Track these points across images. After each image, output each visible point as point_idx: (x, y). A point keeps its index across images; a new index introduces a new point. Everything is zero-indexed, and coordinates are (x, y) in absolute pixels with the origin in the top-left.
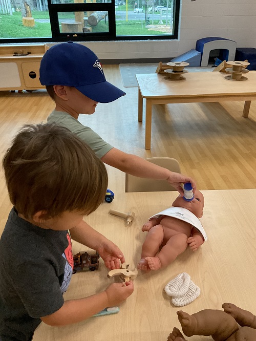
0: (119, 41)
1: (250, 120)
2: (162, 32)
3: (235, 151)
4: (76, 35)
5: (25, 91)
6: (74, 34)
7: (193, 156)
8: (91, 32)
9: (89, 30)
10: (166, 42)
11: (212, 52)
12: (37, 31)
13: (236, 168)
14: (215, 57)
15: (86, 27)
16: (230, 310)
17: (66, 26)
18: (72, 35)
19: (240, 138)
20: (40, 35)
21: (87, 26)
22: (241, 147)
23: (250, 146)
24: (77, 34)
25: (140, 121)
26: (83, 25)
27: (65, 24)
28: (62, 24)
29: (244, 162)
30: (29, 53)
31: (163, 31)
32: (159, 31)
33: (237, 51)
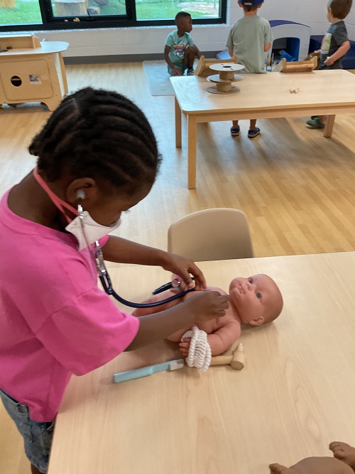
0: (141, 27)
1: (334, 141)
2: (202, 14)
3: (316, 188)
4: (77, 20)
5: (6, 105)
6: (74, 18)
7: (257, 197)
8: (99, 14)
9: (96, 12)
10: (210, 28)
11: (276, 42)
12: (19, 13)
13: (318, 212)
14: (281, 50)
15: (91, 7)
16: (342, 454)
17: (63, 6)
18: (71, 19)
19: (321, 169)
20: (25, 19)
21: (93, 5)
22: (324, 181)
23: (337, 180)
24: (80, 18)
25: (179, 146)
26: (88, 4)
27: (61, 3)
28: (56, 3)
29: (329, 204)
30: (9, 48)
31: (204, 12)
32: (197, 12)
33: (311, 40)
